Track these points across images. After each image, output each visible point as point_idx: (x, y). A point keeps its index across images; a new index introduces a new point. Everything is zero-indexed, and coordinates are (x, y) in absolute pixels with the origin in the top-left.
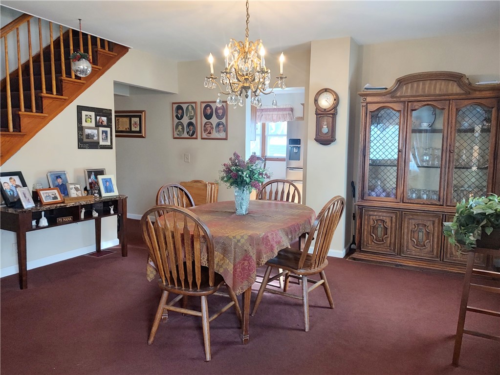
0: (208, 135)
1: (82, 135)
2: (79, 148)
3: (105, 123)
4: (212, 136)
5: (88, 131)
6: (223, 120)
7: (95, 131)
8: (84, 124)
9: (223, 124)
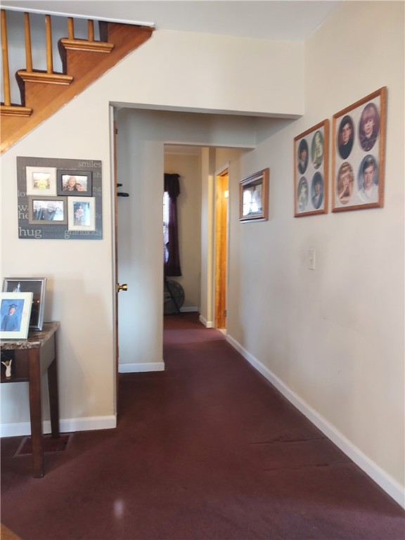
0: (345, 199)
1: (26, 212)
2: (20, 237)
3: (84, 188)
4: (352, 201)
5: (39, 205)
6: (374, 152)
7: (59, 205)
8: (30, 191)
9: (373, 162)
